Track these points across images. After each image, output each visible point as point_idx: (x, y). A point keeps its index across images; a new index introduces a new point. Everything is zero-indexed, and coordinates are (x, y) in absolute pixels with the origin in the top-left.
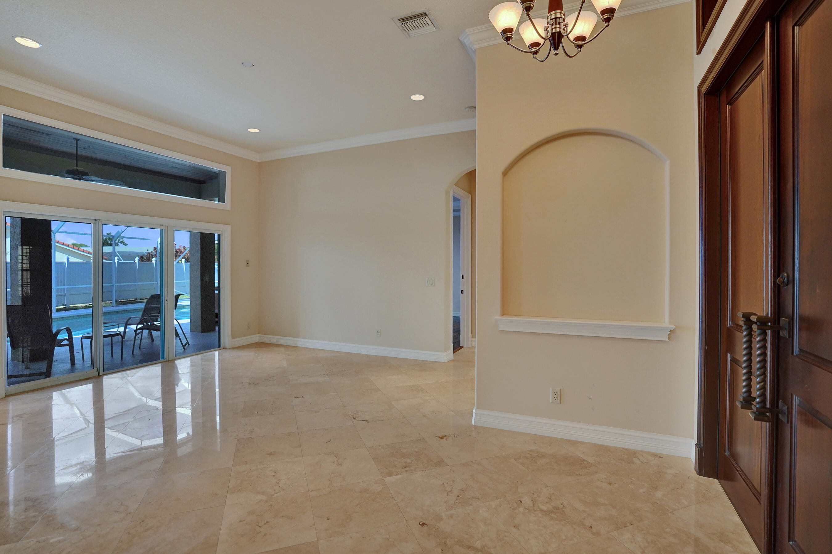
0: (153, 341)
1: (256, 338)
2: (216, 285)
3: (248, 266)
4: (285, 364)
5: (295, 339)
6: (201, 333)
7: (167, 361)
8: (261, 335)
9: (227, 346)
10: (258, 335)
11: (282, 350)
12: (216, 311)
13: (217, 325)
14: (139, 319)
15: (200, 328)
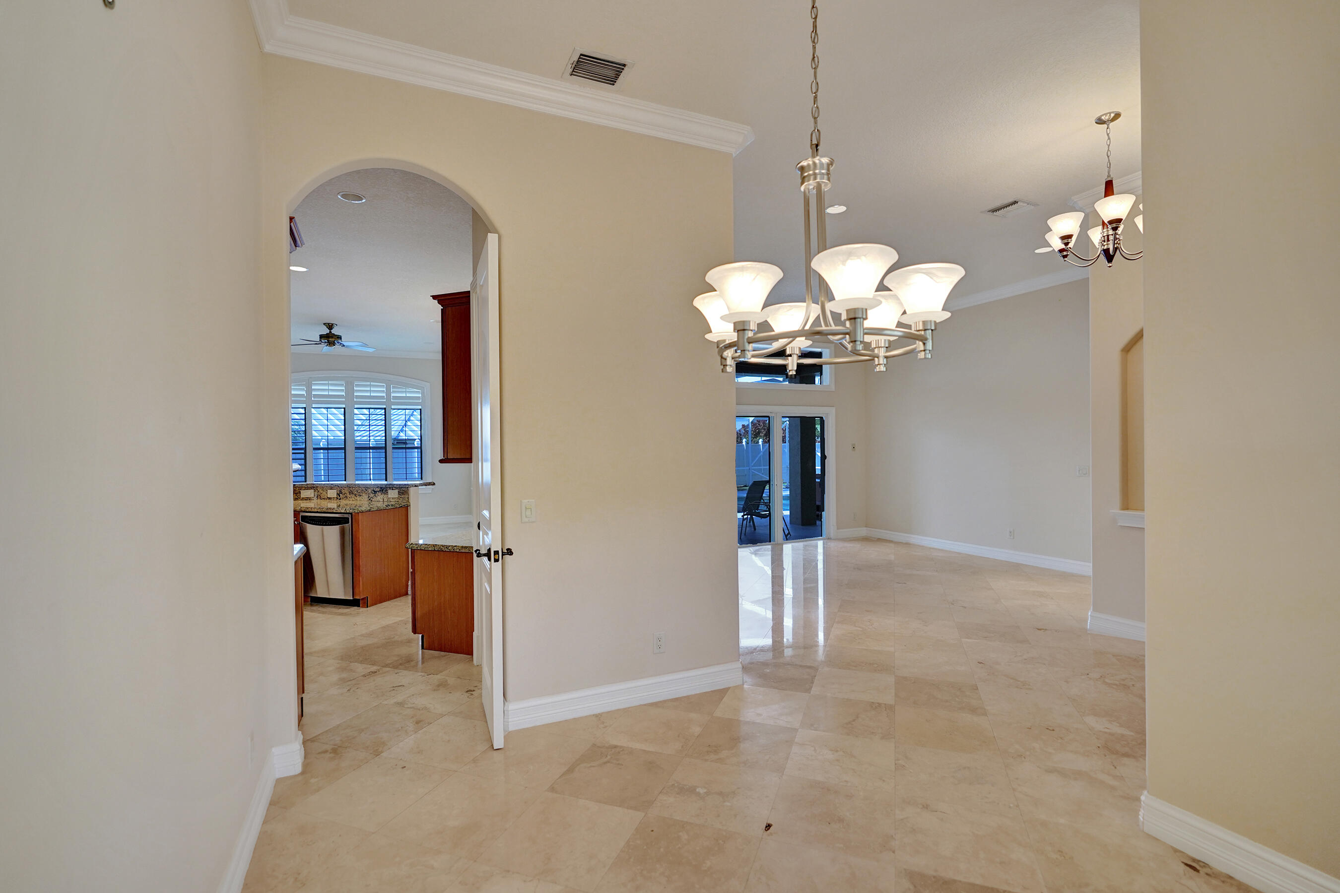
0: (755, 529)
1: (863, 532)
2: (818, 472)
3: (854, 450)
4: (892, 557)
5: (908, 535)
6: (801, 526)
7: (776, 544)
8: (869, 529)
9: (832, 536)
10: (865, 528)
11: (892, 545)
12: (818, 503)
13: (818, 520)
14: (742, 506)
15: (800, 521)
